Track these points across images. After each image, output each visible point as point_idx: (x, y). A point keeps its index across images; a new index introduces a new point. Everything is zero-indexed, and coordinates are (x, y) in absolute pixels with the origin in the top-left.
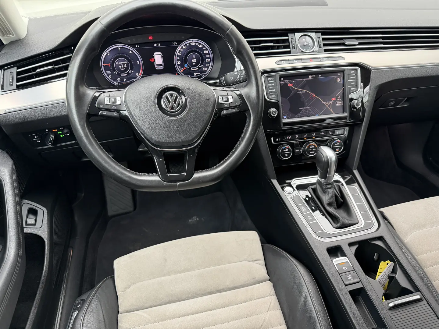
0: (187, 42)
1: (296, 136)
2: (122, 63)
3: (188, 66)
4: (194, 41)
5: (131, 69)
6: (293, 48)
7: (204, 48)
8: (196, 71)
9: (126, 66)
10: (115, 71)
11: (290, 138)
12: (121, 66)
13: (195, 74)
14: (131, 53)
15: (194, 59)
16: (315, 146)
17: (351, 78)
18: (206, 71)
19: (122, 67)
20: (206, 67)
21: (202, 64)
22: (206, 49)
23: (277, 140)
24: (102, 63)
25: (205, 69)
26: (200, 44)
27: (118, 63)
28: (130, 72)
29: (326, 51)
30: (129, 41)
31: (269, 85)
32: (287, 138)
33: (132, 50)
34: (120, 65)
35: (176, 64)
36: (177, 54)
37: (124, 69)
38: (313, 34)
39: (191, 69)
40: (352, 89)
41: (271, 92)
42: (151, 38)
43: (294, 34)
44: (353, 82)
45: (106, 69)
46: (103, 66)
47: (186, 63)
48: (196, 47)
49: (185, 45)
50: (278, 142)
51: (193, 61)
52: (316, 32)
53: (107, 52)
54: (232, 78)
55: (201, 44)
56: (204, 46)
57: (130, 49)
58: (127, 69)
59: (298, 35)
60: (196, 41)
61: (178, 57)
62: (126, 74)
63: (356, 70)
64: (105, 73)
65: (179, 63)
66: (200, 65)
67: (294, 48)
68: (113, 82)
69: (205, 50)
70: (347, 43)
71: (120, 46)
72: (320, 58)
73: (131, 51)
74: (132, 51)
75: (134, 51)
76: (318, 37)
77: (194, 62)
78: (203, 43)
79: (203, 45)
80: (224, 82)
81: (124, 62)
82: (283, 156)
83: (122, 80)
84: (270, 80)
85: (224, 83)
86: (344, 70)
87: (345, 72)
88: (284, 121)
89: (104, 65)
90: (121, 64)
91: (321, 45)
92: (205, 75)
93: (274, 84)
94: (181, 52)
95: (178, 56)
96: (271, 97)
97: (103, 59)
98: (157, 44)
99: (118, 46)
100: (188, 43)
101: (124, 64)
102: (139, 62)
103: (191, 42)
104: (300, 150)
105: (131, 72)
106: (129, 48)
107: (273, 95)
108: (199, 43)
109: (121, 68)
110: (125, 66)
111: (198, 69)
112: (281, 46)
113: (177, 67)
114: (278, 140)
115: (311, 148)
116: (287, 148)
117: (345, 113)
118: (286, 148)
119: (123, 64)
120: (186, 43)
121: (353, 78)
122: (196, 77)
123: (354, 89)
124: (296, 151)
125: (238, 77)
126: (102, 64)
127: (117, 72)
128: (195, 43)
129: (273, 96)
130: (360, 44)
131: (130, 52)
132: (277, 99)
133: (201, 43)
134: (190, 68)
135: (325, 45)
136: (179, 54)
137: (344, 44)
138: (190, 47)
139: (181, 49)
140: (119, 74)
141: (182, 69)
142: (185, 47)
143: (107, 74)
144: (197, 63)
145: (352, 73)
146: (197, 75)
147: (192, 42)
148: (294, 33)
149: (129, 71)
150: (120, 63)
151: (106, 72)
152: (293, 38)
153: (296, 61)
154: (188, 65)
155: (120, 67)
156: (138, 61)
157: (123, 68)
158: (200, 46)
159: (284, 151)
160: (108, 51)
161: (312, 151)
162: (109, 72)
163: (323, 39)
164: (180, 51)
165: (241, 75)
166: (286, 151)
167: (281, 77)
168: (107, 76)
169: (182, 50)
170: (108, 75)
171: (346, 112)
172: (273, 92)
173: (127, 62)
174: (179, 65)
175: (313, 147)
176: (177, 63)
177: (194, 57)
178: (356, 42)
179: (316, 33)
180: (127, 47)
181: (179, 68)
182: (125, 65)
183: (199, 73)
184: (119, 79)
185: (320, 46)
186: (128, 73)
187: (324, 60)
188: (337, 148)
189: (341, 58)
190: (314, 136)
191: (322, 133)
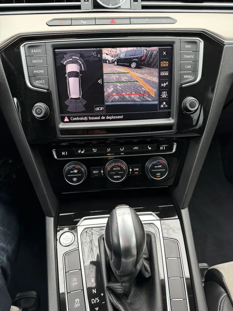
1: (94, 150)
6: (86, 0)
11: (83, 152)
16: (121, 168)
17: (186, 56)
23: (63, 153)
29: (144, 7)
31: (34, 61)
32: (79, 152)
40: (185, 77)
41: (37, 74)
44: (189, 64)
50: (65, 156)
63: (195, 43)
67: (88, 1)
72: (130, 18)
82: (71, 179)
84: (35, 54)
86: (174, 42)
87: (174, 47)
88: (62, 126)
93: (42, 61)
96: (37, 83)
104: (100, 172)
107: (40, 79)
114: (65, 153)
115: (115, 171)
116: (76, 169)
117: (170, 118)
118: (74, 168)
121: (189, 57)
123: (189, 77)
124: (94, 172)
129: (41, 82)
132: (47, 87)
145: (188, 49)
153: (85, 22)
159: (71, 172)
161: (117, 174)
166: (74, 174)
167: (55, 47)
171: (173, 118)
172: (41, 74)
175: (119, 169)
187: (138, 22)
188: (158, 172)
189: (169, 21)
190: (122, 152)
191: (136, 148)
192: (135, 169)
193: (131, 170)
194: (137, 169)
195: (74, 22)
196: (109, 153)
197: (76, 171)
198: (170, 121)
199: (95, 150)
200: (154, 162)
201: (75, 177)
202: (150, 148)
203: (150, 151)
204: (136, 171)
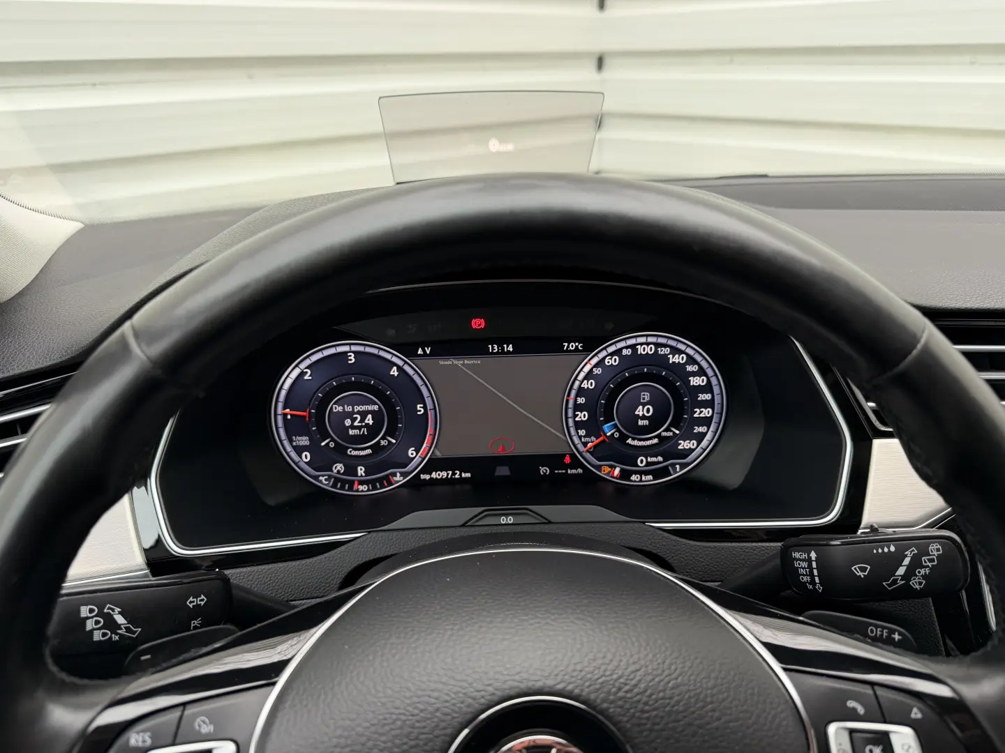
0: (622, 344)
2: (357, 408)
3: (618, 430)
4: (650, 339)
5: (391, 432)
7: (689, 368)
8: (646, 451)
9: (371, 422)
10: (325, 435)
12: (354, 420)
13: (641, 462)
14: (396, 374)
15: (644, 405)
18: (691, 450)
19: (356, 424)
20: (689, 436)
21: (675, 424)
22: (702, 372)
24: (280, 405)
25: (685, 445)
26: (675, 351)
27: (340, 409)
28: (383, 443)
30: (391, 332)
33: (400, 363)
34: (350, 415)
35: (571, 422)
36: (577, 383)
37: (365, 431)
39: (629, 441)
42: (478, 323)
45: (293, 428)
46: (280, 419)
47: (609, 418)
48: (657, 360)
49: (612, 354)
51: (640, 411)
53: (303, 366)
54: (863, 570)
55: (680, 352)
56: (691, 360)
57: (395, 360)
58: (373, 431)
60: (661, 340)
61: (577, 395)
62: (369, 451)
64: (286, 443)
65: (583, 416)
66: (667, 430)
68: (316, 478)
69: (694, 374)
71: (354, 348)
73: (395, 368)
74: (400, 369)
75: (406, 368)
77: (644, 417)
78: (692, 349)
79: (688, 355)
80: (812, 575)
81: (363, 408)
83: (351, 470)
85: (813, 582)
89: (285, 415)
90: (353, 412)
92: (683, 466)
94: (595, 377)
95: (581, 391)
97: (283, 393)
98: (500, 345)
99: (346, 348)
100: (627, 347)
101: (364, 415)
102: (425, 407)
103: (641, 344)
105: (389, 442)
106: (388, 356)
108: (671, 347)
109: (353, 427)
110: (369, 420)
111: (656, 441)
113: (573, 431)
119: (359, 413)
120: (620, 345)
122: (646, 473)
125: (901, 571)
126: (280, 411)
127: (333, 440)
128: (657, 345)
131: (394, 372)
133: (682, 347)
134: (623, 438)
136: (585, 385)
138: (635, 360)
139: (596, 366)
140: (340, 451)
141: (593, 441)
142: (613, 361)
143: (295, 448)
144: (656, 422)
146: (648, 464)
147: (645, 343)
149: (383, 438)
150: (349, 409)
151: (291, 441)
154: (615, 426)
155: (348, 422)
156: (419, 407)
157: (359, 428)
158: (677, 359)
160: (308, 362)
162: (304, 441)
164: (589, 376)
165: (916, 563)
168: (293, 454)
169: (598, 371)
170: (299, 450)
173: (376, 408)
174: (578, 425)
176: (576, 416)
177: (646, 396)
180: (382, 354)
181: (580, 437)
182: (370, 416)
183: (660, 459)
184: (339, 467)
186: (377, 448)
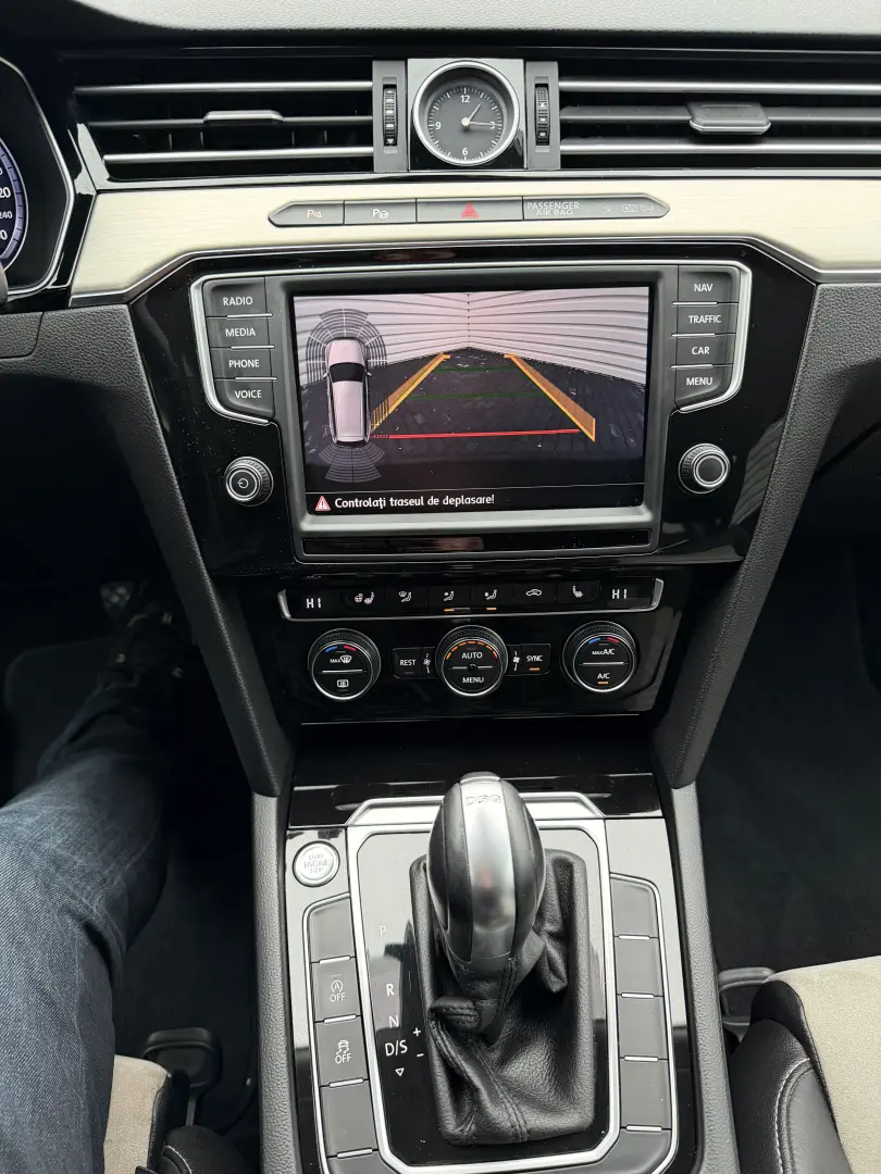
1: (403, 594)
6: (391, 141)
11: (368, 601)
16: (487, 653)
17: (694, 319)
23: (310, 603)
29: (569, 161)
31: (229, 333)
32: (358, 599)
38: (508, 70)
40: (689, 382)
41: (240, 372)
43: (403, 63)
44: (702, 342)
50: (314, 612)
52: (529, 57)
59: (424, 70)
63: (725, 277)
67: (395, 144)
70: (703, 120)
72: (523, 201)
76: (537, 86)
84: (234, 309)
86: (659, 275)
87: (661, 286)
88: (309, 524)
91: (546, 128)
93: (253, 332)
96: (238, 398)
104: (419, 661)
107: (246, 386)
112: (320, 127)
114: (316, 603)
115: (466, 662)
116: (348, 652)
117: (642, 507)
118: (342, 650)
121: (704, 320)
123: (704, 381)
124: (402, 662)
129: (250, 394)
130: (778, 131)
132: (269, 411)
135: (570, 131)
137: (682, 131)
145: (705, 296)
148: (403, 58)
152: (394, 87)
153: (384, 215)
159: (332, 661)
161: (473, 672)
163: (567, 99)
166: (342, 666)
167: (293, 291)
171: (650, 507)
172: (250, 371)
175: (479, 655)
178: (758, 121)
179: (526, 60)
185: (542, 134)
187: (547, 214)
188: (602, 670)
189: (644, 208)
190: (492, 602)
191: (535, 592)
192: (530, 658)
193: (516, 660)
194: (538, 658)
195: (351, 215)
196: (449, 604)
197: (346, 660)
198: (640, 515)
199: (405, 596)
200: (591, 639)
201: (342, 677)
202: (579, 594)
203: (578, 604)
204: (535, 664)
